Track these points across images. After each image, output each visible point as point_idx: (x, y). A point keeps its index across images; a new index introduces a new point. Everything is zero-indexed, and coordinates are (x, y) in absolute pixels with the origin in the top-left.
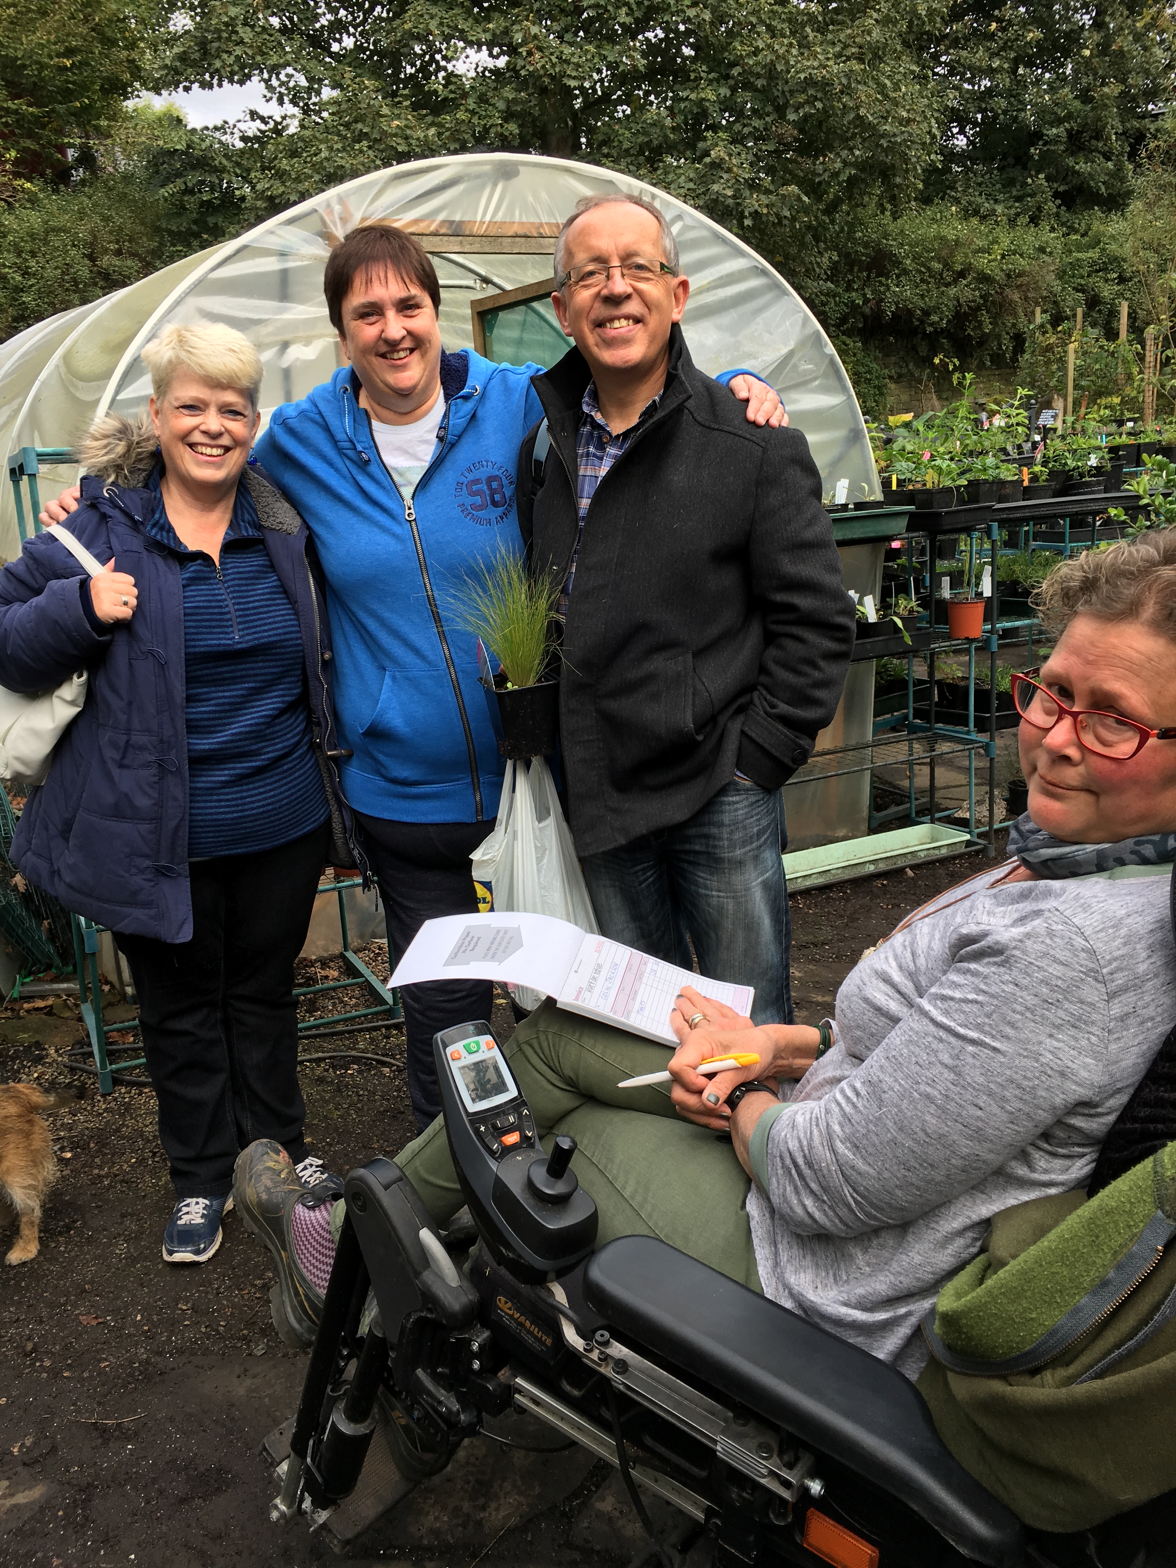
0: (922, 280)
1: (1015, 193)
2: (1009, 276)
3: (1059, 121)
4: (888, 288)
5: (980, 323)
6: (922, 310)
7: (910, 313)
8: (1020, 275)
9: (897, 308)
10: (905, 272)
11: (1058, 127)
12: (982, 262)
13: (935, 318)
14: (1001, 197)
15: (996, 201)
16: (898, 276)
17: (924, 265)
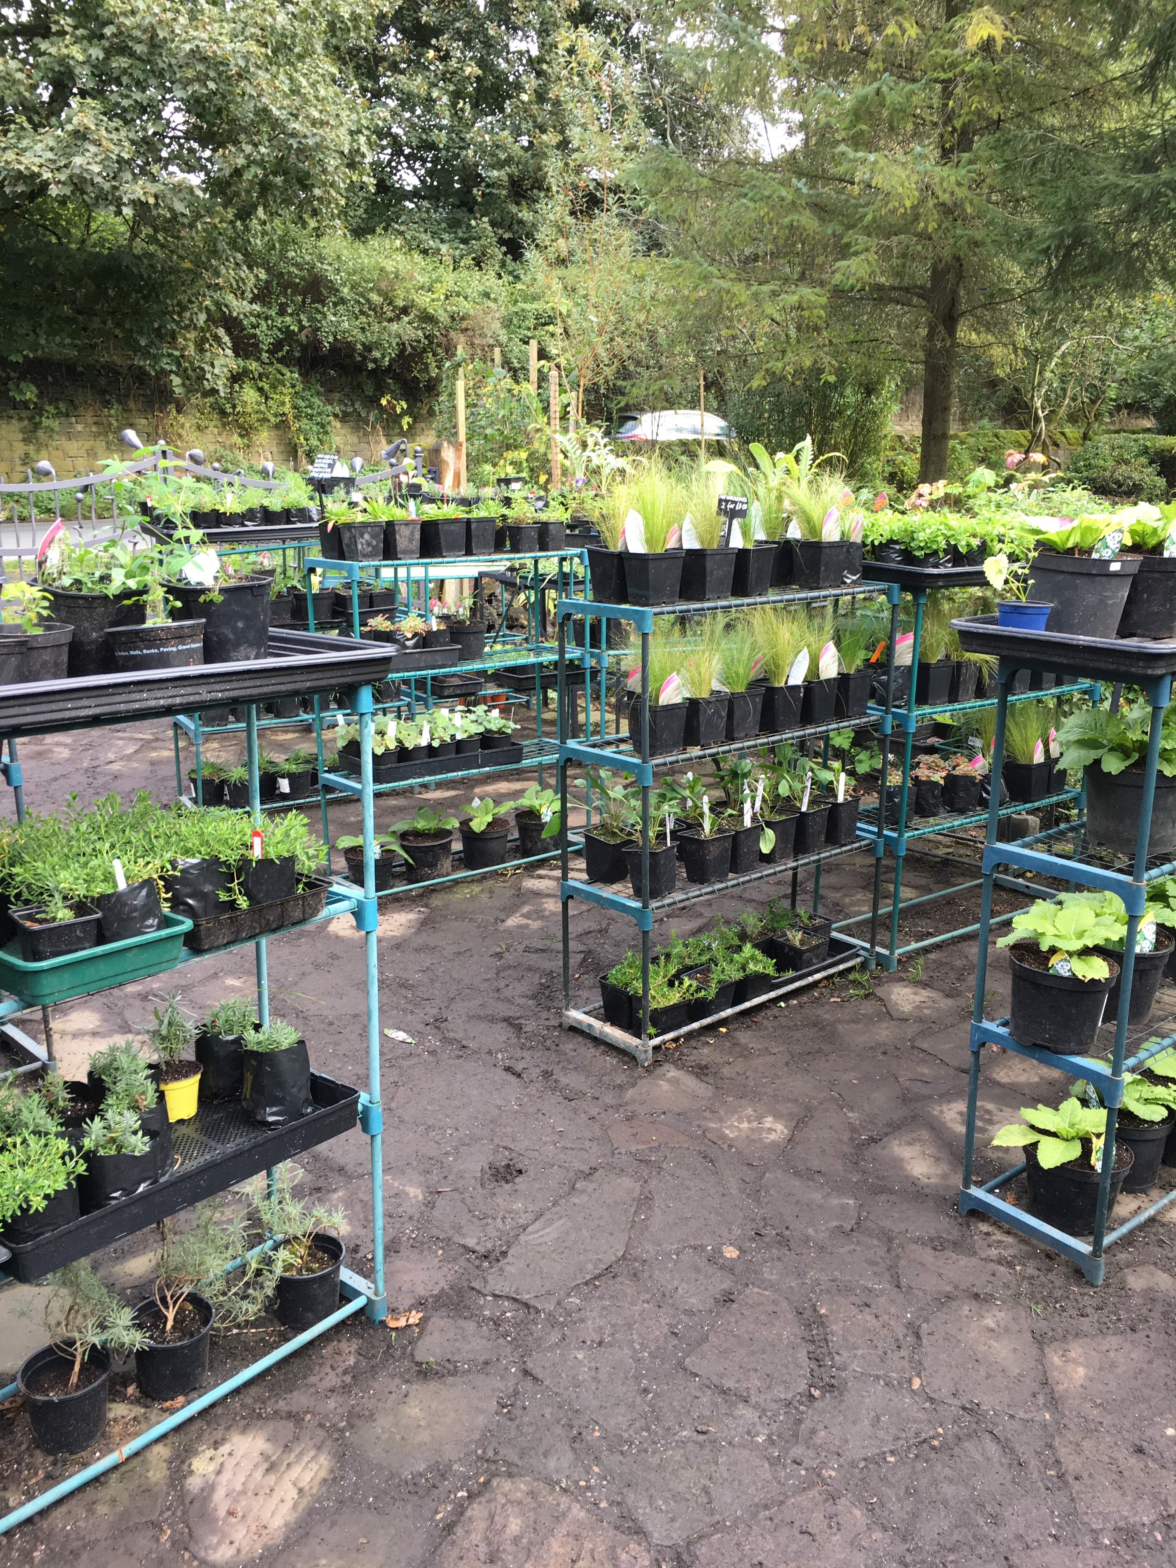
0: (362, 312)
1: (460, 234)
2: (453, 318)
3: (500, 165)
4: (325, 316)
5: (427, 365)
6: (363, 344)
7: (350, 346)
8: (463, 319)
9: (335, 339)
10: (343, 301)
11: (499, 170)
12: (423, 300)
13: (377, 354)
14: (446, 236)
15: (442, 241)
16: (335, 305)
17: (363, 297)
